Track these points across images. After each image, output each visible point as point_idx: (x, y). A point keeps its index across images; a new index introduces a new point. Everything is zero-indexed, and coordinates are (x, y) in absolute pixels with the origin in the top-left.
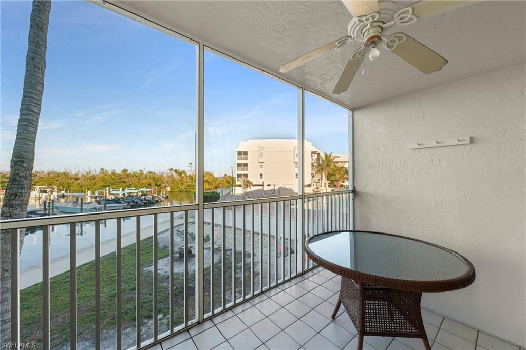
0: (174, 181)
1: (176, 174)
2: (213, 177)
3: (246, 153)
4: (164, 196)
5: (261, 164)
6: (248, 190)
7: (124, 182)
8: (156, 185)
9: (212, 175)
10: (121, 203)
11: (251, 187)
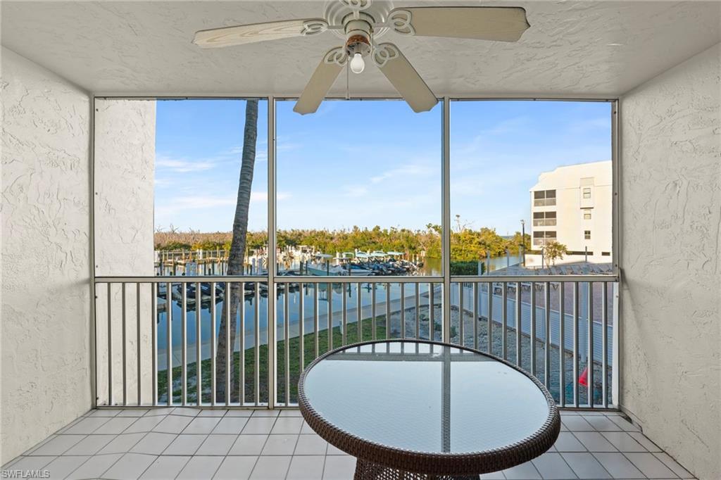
0: (432, 242)
1: (437, 233)
2: (495, 236)
3: (552, 194)
4: (418, 263)
5: (588, 212)
6: (558, 261)
7: (374, 243)
8: (410, 247)
9: (493, 233)
10: (365, 269)
11: (564, 255)
